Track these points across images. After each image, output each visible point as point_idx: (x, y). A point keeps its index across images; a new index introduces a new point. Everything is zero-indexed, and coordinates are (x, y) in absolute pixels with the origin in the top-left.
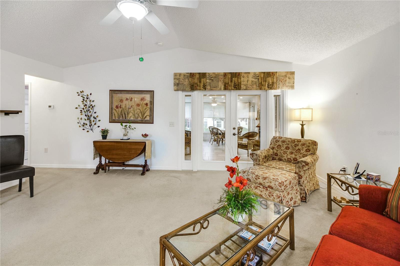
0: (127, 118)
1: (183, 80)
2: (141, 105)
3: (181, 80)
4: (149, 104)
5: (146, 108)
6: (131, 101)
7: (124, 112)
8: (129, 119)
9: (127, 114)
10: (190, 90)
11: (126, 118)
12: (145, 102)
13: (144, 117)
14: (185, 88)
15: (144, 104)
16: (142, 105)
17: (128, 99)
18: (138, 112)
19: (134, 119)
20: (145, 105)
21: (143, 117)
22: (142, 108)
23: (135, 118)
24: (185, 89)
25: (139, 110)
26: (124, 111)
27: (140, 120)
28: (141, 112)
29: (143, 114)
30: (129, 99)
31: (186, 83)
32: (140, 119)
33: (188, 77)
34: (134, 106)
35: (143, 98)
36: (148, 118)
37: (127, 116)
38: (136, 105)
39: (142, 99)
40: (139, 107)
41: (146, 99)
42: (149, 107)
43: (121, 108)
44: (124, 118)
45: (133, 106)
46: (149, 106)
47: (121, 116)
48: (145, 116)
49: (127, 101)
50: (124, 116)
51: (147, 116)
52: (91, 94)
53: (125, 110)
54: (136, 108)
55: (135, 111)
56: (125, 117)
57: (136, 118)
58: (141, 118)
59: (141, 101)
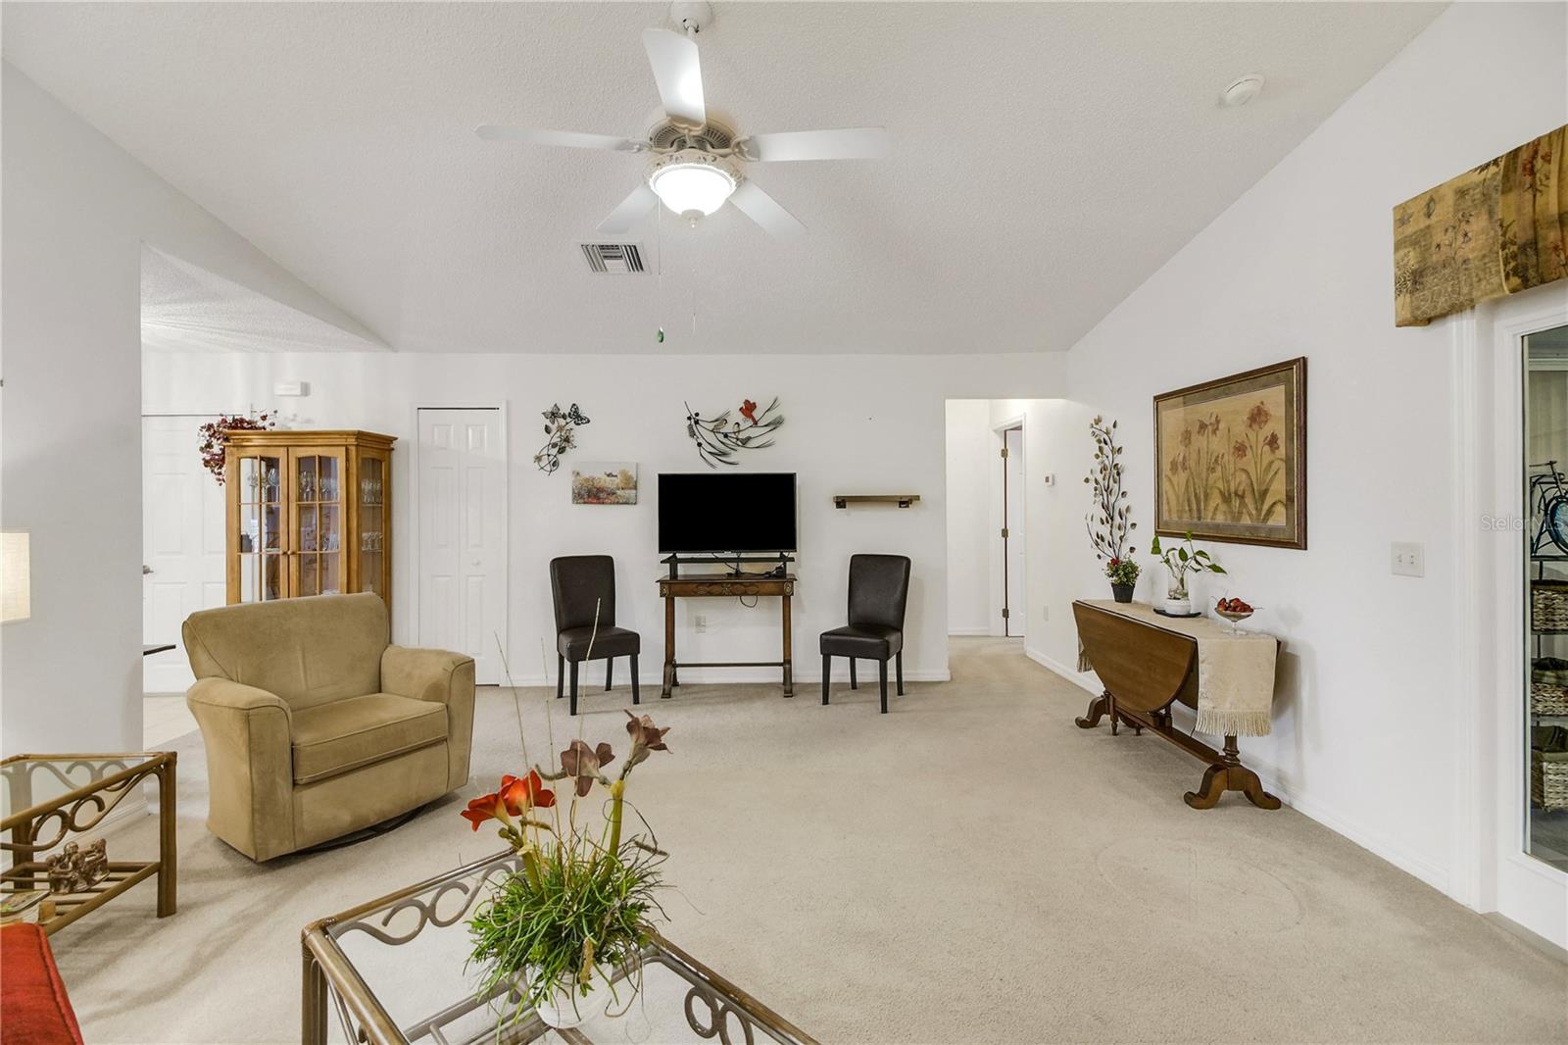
0: (1203, 515)
1: (1450, 234)
2: (1251, 447)
3: (1439, 237)
4: (1281, 442)
5: (1272, 462)
6: (1214, 432)
7: (1195, 489)
8: (1209, 520)
9: (1202, 497)
10: (1513, 291)
11: (1199, 518)
12: (1267, 430)
13: (1263, 513)
14: (1465, 290)
15: (1261, 443)
16: (1254, 448)
17: (1207, 426)
18: (1239, 484)
19: (1226, 520)
20: (1267, 448)
21: (1261, 509)
22: (1256, 463)
23: (1229, 517)
24: (1470, 293)
25: (1244, 476)
26: (1194, 483)
27: (1247, 528)
28: (1252, 484)
29: (1260, 496)
30: (1208, 423)
31: (1473, 250)
32: (1249, 522)
33: (1486, 197)
34: (1226, 456)
35: (1258, 407)
36: (1279, 519)
37: (1202, 504)
38: (1232, 450)
39: (1258, 416)
40: (1244, 459)
41: (1272, 413)
42: (1284, 457)
43: (1185, 468)
44: (1195, 515)
45: (1223, 455)
46: (1282, 452)
47: (1187, 508)
48: (1266, 507)
49: (1203, 435)
50: (1194, 507)
51: (1274, 504)
52: (1115, 426)
53: (1196, 480)
54: (1232, 466)
55: (1228, 482)
56: (1199, 510)
57: (1233, 518)
58: (1250, 515)
59: (1251, 426)
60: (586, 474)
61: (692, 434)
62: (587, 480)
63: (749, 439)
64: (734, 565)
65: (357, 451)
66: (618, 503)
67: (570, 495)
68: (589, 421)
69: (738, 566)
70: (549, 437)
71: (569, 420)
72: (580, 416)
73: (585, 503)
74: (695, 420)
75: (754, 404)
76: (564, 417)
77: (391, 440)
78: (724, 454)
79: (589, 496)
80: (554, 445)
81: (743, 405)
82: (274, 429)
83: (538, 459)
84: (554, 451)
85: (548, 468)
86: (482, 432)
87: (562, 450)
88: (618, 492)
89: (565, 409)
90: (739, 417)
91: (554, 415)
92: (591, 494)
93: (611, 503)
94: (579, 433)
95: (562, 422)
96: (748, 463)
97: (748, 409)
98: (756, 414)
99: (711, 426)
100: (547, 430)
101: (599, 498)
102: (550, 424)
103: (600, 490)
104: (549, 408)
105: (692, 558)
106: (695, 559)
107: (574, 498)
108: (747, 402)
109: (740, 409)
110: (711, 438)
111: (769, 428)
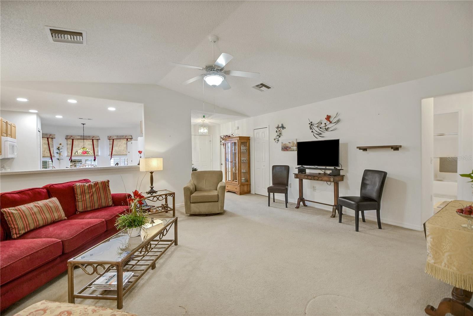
60: (284, 143)
61: (311, 128)
62: (284, 144)
63: (328, 128)
64: (324, 171)
65: (240, 140)
66: (291, 151)
67: (281, 149)
68: (285, 128)
69: (325, 171)
70: (277, 133)
71: (281, 128)
72: (283, 127)
73: (284, 151)
74: (311, 124)
75: (330, 116)
76: (280, 128)
77: (249, 137)
78: (320, 134)
79: (285, 149)
80: (278, 135)
81: (326, 117)
82: (234, 137)
83: (275, 139)
84: (278, 137)
85: (277, 142)
86: (265, 133)
87: (280, 137)
88: (291, 148)
89: (280, 126)
90: (326, 121)
91: (278, 127)
92: (285, 148)
93: (290, 151)
94: (283, 131)
95: (280, 129)
96: (328, 136)
97: (328, 118)
98: (331, 120)
99: (316, 125)
100: (277, 132)
101: (287, 149)
102: (277, 130)
103: (287, 147)
104: (277, 126)
105: (310, 168)
106: (311, 168)
107: (282, 150)
108: (328, 116)
109: (325, 118)
110: (317, 129)
111: (335, 123)
